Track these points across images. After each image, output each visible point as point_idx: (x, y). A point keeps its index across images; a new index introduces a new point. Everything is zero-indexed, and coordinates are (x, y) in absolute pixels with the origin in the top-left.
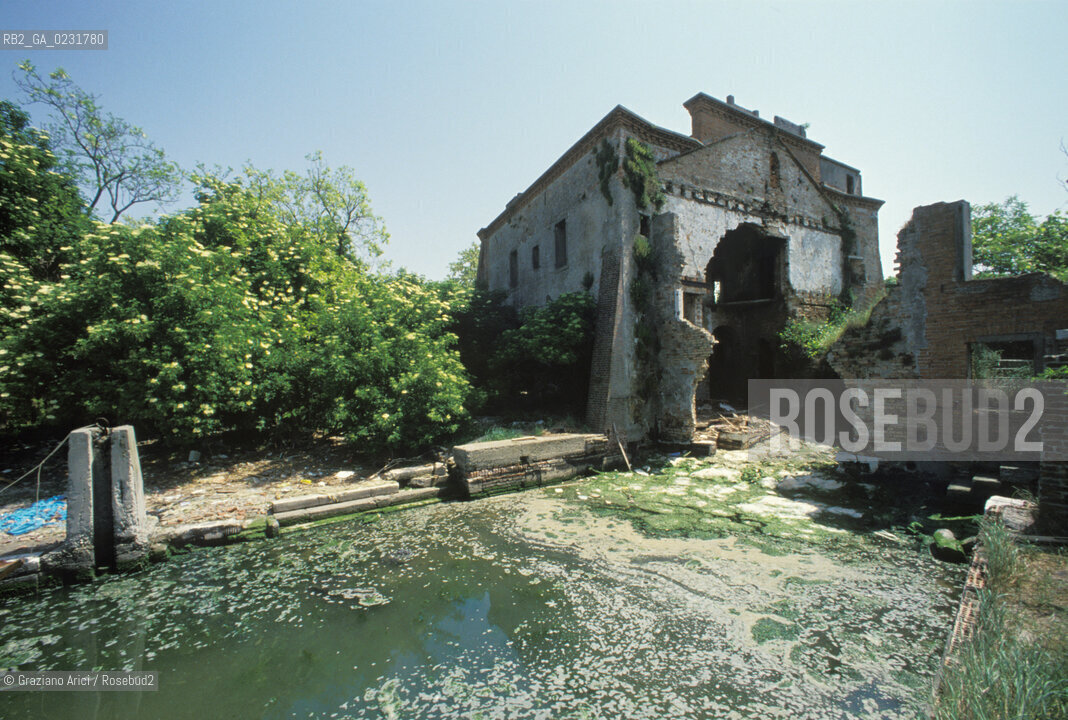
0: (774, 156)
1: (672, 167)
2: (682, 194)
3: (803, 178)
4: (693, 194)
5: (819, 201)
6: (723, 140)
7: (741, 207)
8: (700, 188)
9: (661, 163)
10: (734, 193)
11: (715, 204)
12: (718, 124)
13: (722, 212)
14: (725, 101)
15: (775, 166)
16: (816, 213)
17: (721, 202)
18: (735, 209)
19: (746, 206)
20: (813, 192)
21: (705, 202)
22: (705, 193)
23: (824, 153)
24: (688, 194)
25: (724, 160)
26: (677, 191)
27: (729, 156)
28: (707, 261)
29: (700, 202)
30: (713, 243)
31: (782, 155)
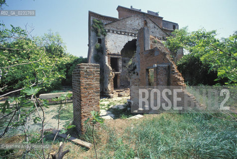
0: (145, 21)
1: (110, 26)
2: (113, 32)
3: (156, 26)
4: (117, 32)
5: (162, 32)
6: (127, 18)
7: (133, 35)
8: (119, 30)
9: (106, 25)
10: (131, 31)
11: (125, 34)
12: (125, 13)
13: (127, 36)
14: (130, 8)
15: (146, 24)
16: (160, 35)
17: (126, 34)
18: (131, 35)
19: (135, 35)
20: (159, 30)
21: (121, 34)
22: (121, 32)
23: (163, 19)
24: (115, 32)
25: (127, 23)
26: (111, 32)
27: (129, 22)
28: (121, 49)
29: (119, 34)
30: (124, 45)
31: (148, 21)
